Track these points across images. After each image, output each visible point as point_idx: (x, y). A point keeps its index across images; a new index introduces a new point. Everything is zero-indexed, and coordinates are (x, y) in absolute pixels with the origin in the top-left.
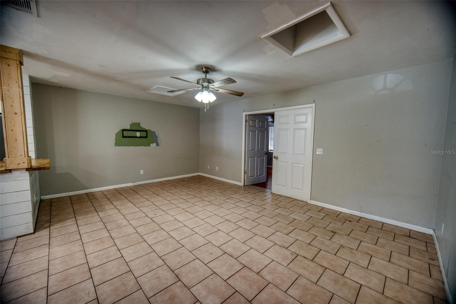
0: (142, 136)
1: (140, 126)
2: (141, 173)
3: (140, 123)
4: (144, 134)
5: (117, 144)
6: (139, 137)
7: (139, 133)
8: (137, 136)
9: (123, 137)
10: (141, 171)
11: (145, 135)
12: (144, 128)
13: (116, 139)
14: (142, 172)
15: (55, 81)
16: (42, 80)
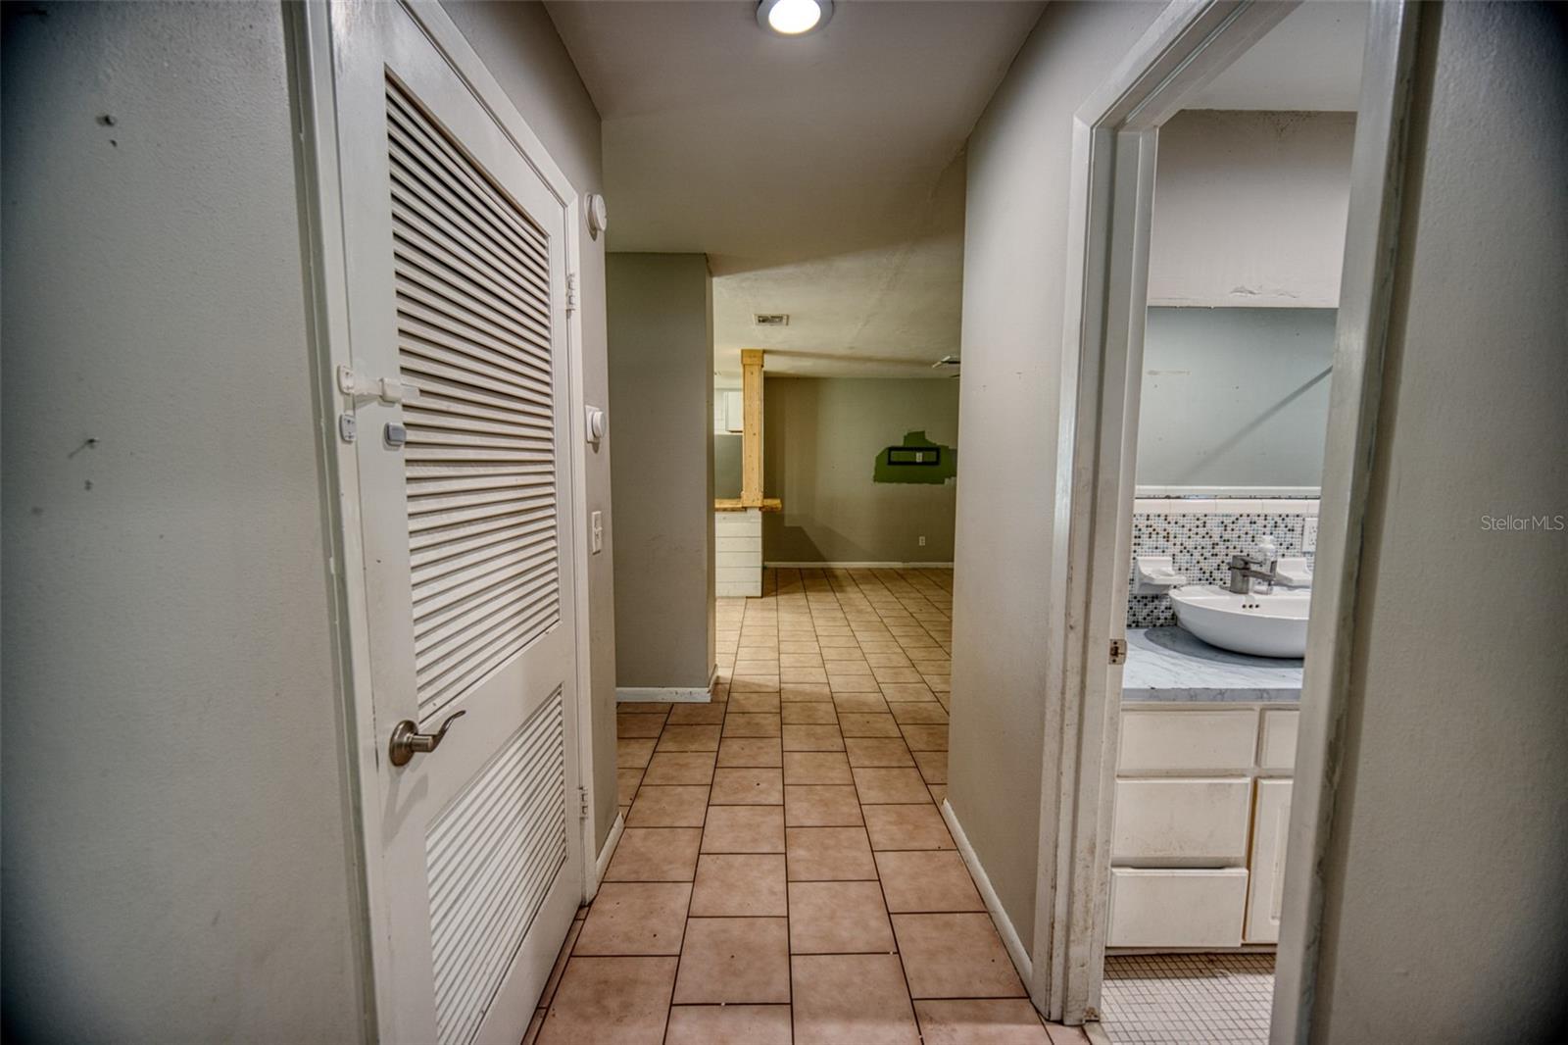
0: (927, 460)
1: (924, 439)
2: (920, 544)
3: (923, 433)
4: (932, 457)
5: (878, 478)
6: (919, 464)
7: (921, 454)
8: (918, 461)
9: (890, 463)
10: (921, 538)
11: (934, 459)
12: (934, 442)
13: (876, 469)
14: (922, 541)
15: (792, 372)
16: (777, 373)
